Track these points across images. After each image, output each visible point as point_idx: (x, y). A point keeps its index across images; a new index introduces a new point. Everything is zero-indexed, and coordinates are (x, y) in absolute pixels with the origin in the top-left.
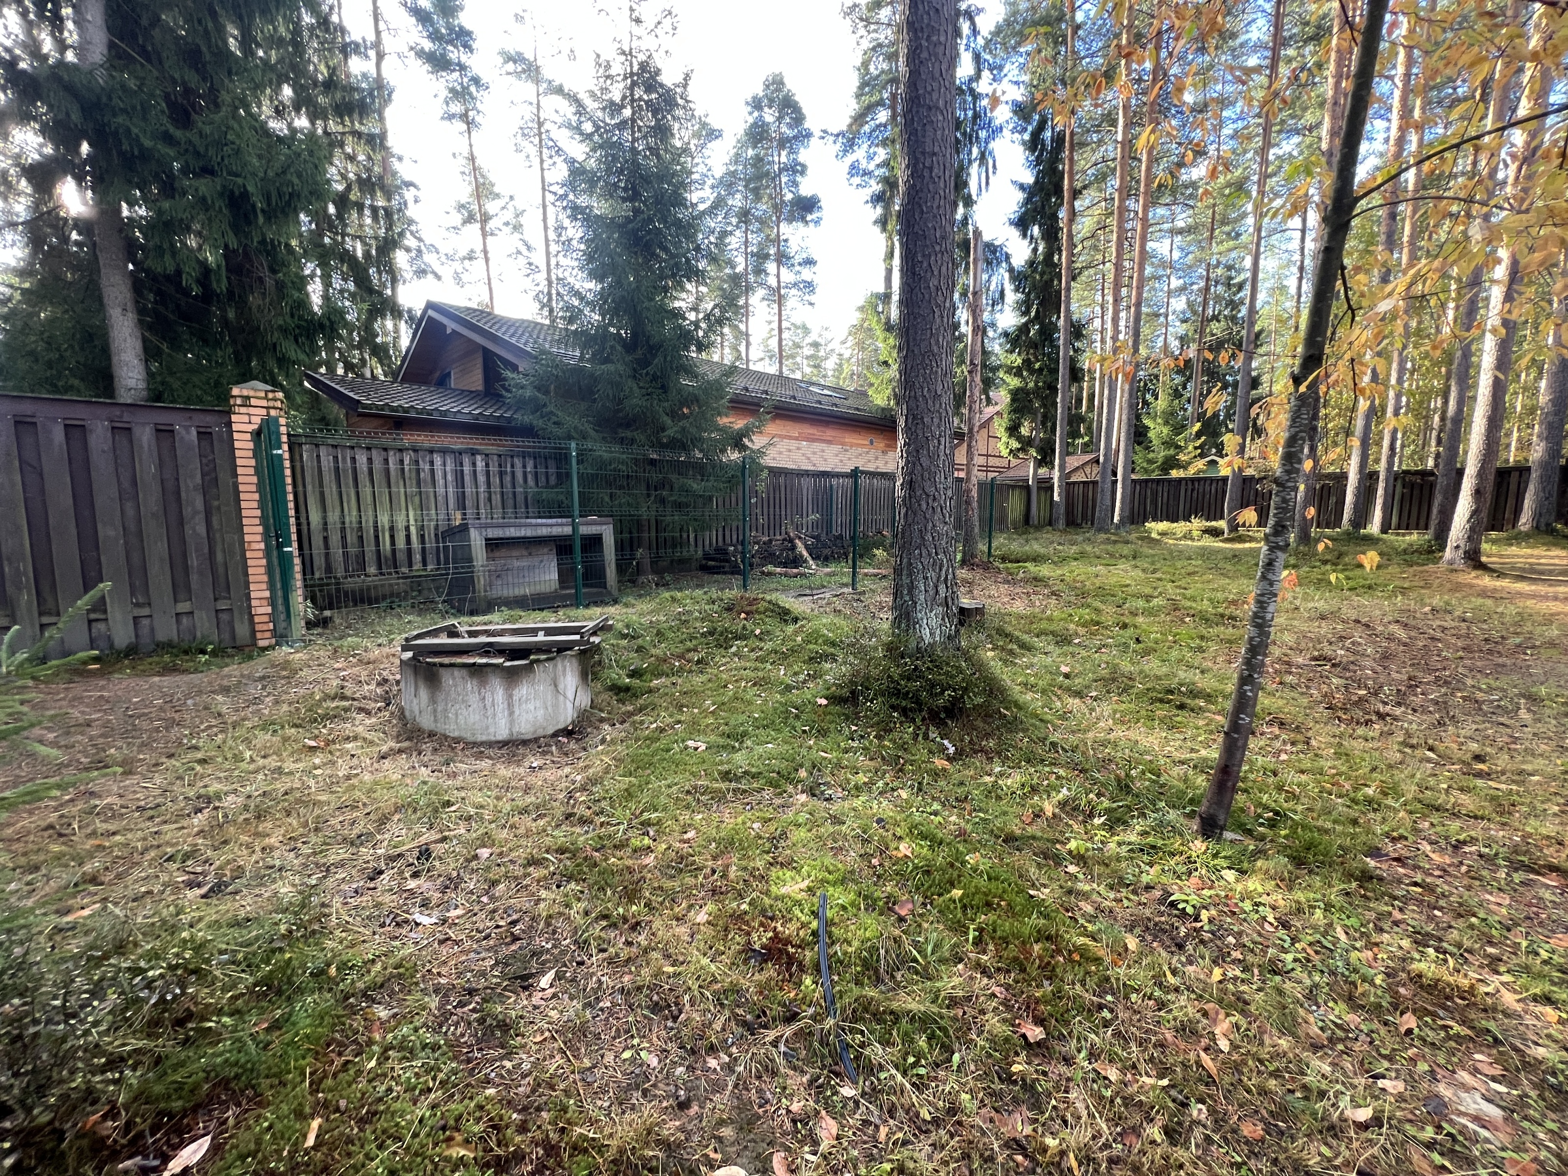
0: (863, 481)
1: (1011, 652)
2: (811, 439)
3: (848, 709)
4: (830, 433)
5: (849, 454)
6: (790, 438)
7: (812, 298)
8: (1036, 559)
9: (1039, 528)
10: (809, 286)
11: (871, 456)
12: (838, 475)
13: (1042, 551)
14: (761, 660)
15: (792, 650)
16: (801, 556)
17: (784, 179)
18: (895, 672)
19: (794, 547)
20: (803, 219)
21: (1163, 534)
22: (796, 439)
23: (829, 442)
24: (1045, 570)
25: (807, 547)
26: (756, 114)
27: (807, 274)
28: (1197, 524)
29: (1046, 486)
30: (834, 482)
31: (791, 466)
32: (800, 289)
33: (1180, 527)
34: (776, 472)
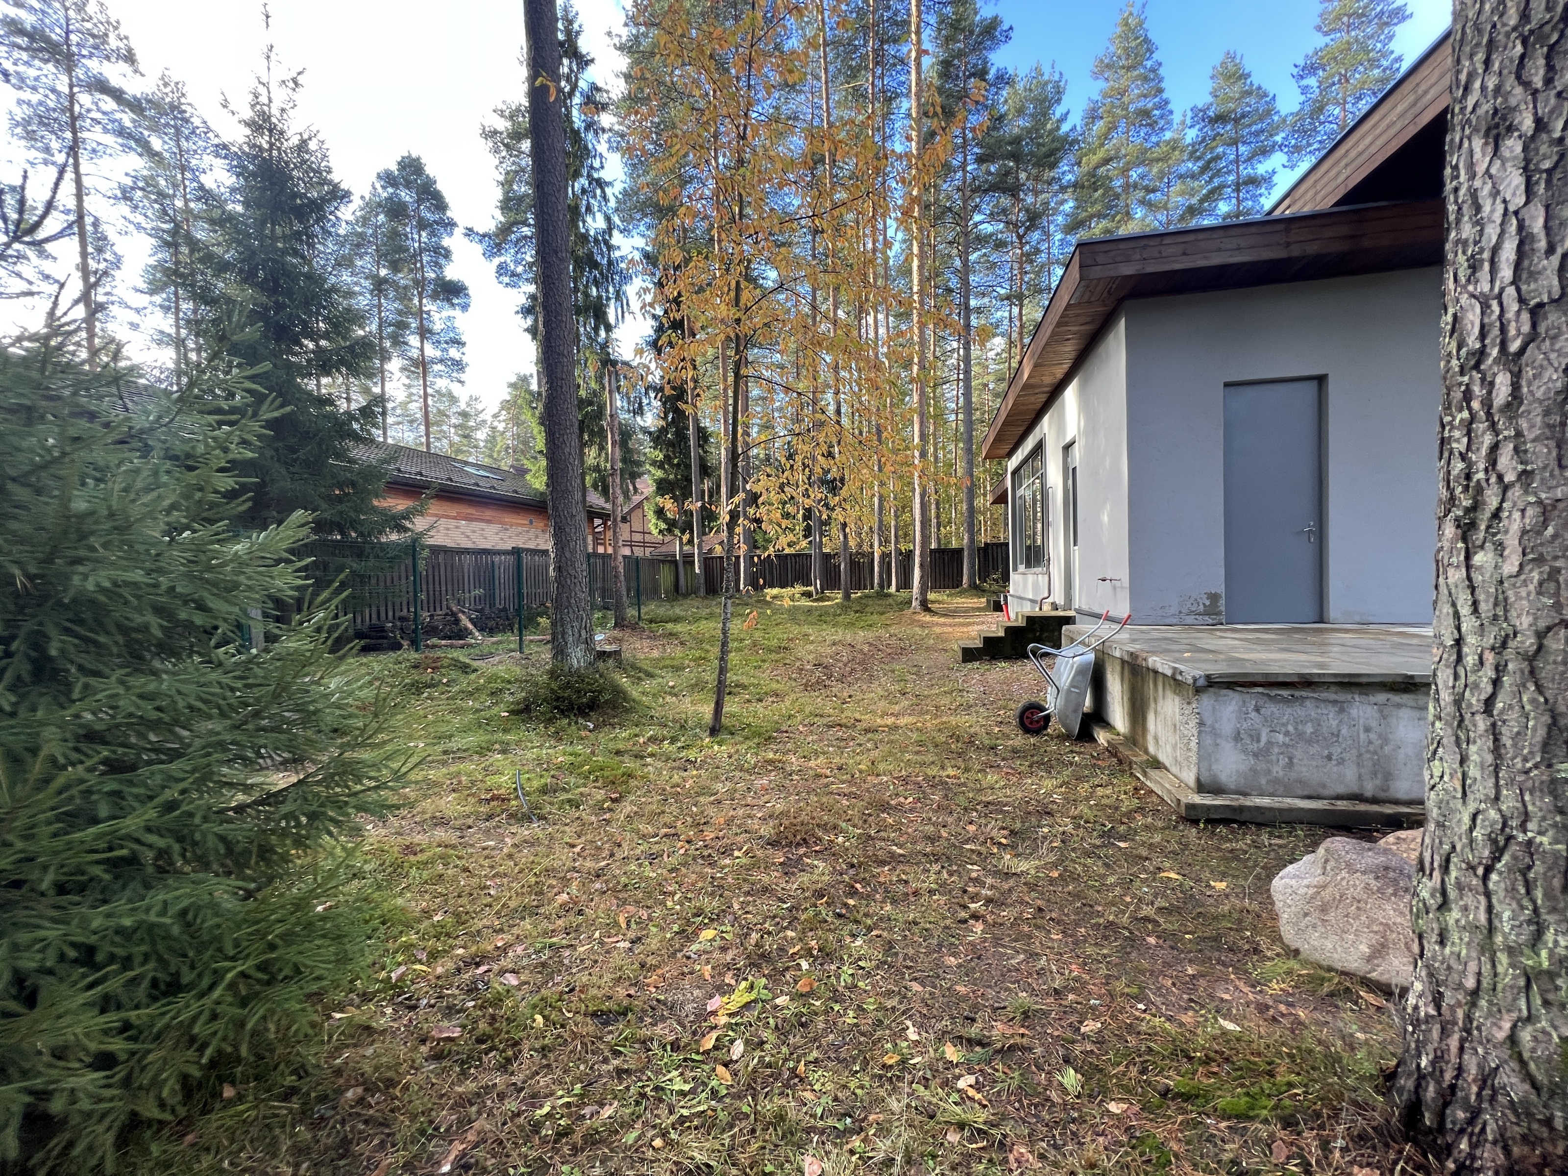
0: (526, 559)
1: (639, 679)
2: (469, 519)
3: (524, 716)
4: (489, 513)
5: (508, 533)
6: (448, 517)
7: (463, 377)
8: (676, 620)
9: (686, 596)
10: (459, 366)
11: (531, 534)
12: (499, 553)
13: (683, 613)
14: (453, 698)
15: (477, 689)
16: (466, 629)
17: (426, 259)
18: (554, 686)
19: (457, 621)
20: (449, 300)
21: (774, 597)
22: (454, 518)
23: (489, 522)
24: (679, 628)
25: (471, 620)
26: (390, 190)
27: (454, 353)
28: (799, 589)
29: (688, 560)
30: (497, 559)
31: (450, 544)
32: (446, 366)
33: (787, 591)
34: (436, 550)
